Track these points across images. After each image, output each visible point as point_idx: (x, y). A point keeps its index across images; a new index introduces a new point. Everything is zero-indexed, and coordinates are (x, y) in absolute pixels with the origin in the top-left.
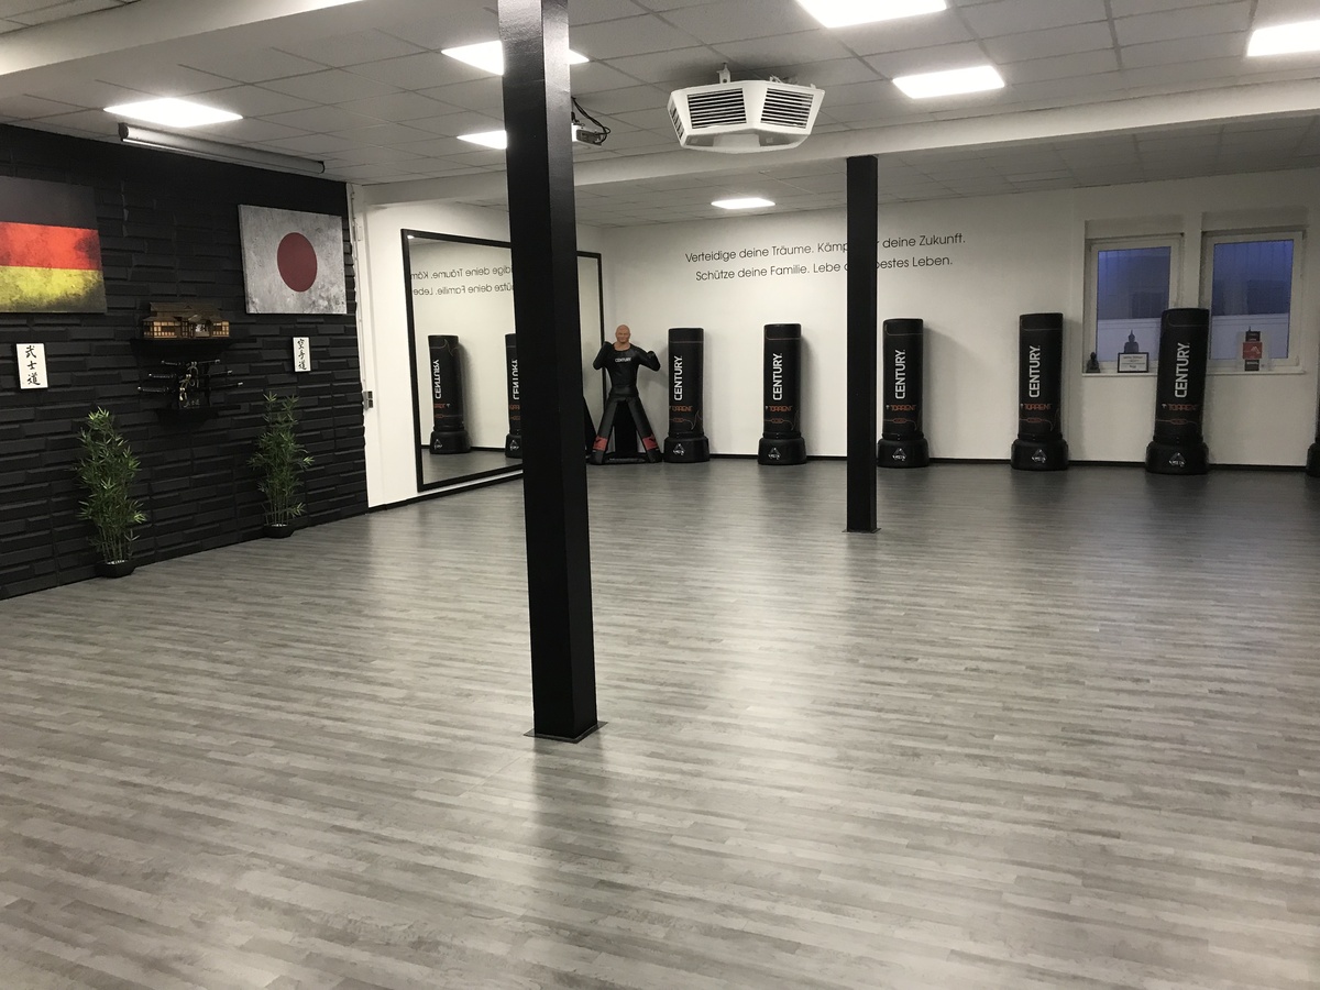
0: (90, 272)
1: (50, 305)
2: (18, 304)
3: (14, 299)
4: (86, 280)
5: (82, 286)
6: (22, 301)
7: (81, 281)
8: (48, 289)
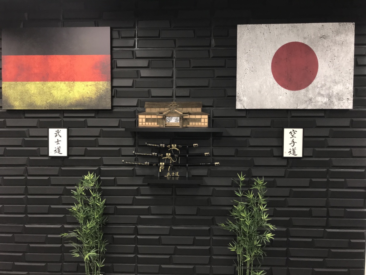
0: (101, 83)
1: (71, 105)
2: (51, 105)
3: (48, 101)
4: (97, 88)
5: (94, 92)
6: (53, 102)
7: (94, 88)
8: (70, 94)
